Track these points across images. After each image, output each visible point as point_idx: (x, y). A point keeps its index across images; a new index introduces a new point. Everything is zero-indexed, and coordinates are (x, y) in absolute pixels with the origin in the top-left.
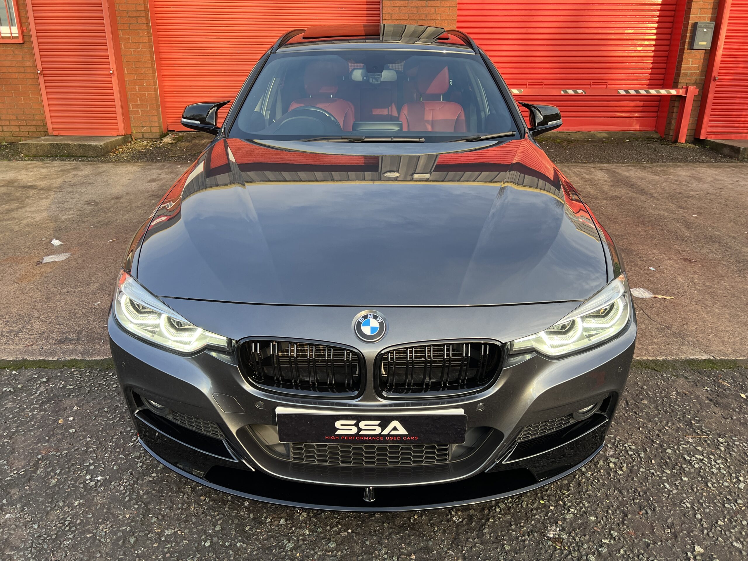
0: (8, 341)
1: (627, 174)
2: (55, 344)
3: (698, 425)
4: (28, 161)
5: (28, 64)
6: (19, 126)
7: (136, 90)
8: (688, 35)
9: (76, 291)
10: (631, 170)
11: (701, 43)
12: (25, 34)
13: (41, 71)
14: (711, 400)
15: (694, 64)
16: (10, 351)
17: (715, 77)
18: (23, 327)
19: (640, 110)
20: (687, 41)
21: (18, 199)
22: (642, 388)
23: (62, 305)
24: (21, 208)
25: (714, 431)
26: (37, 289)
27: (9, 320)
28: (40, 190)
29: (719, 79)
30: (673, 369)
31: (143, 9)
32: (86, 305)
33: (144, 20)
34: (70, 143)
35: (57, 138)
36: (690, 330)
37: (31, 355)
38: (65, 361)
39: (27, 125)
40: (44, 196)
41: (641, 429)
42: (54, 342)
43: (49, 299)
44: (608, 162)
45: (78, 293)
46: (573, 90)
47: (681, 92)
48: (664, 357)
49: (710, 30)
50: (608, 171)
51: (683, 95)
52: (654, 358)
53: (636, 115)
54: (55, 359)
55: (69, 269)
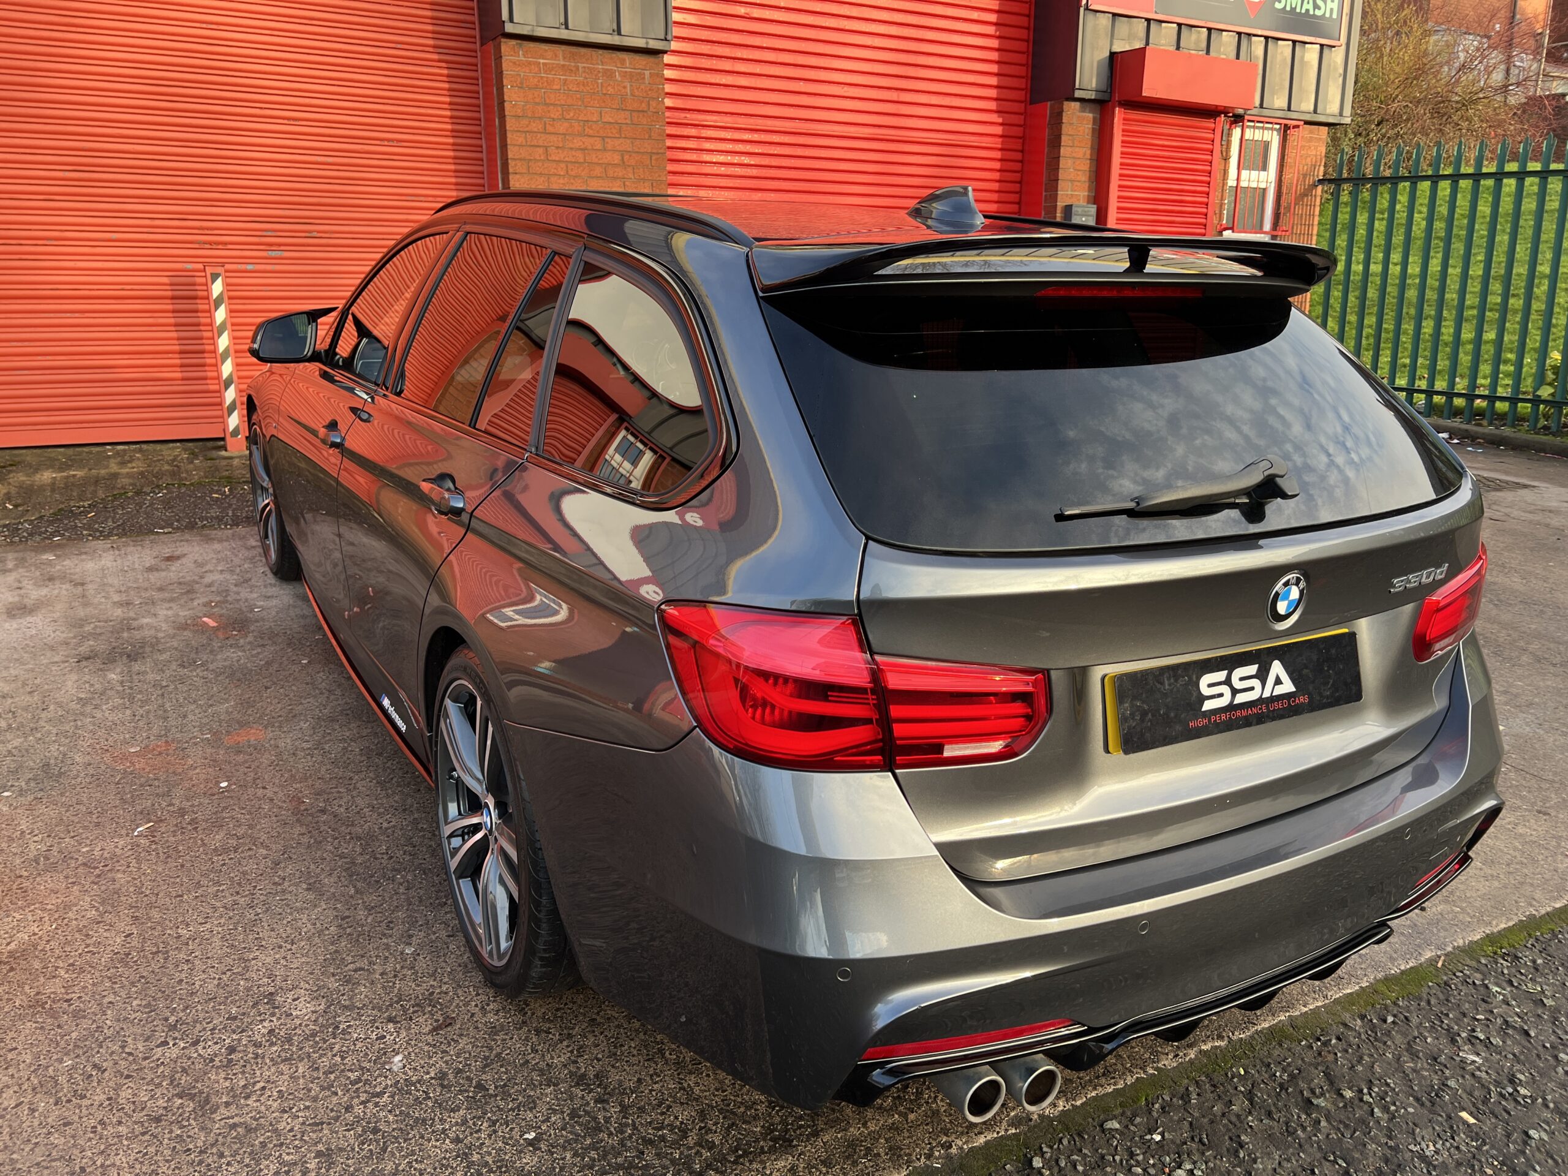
49: (1090, 218)
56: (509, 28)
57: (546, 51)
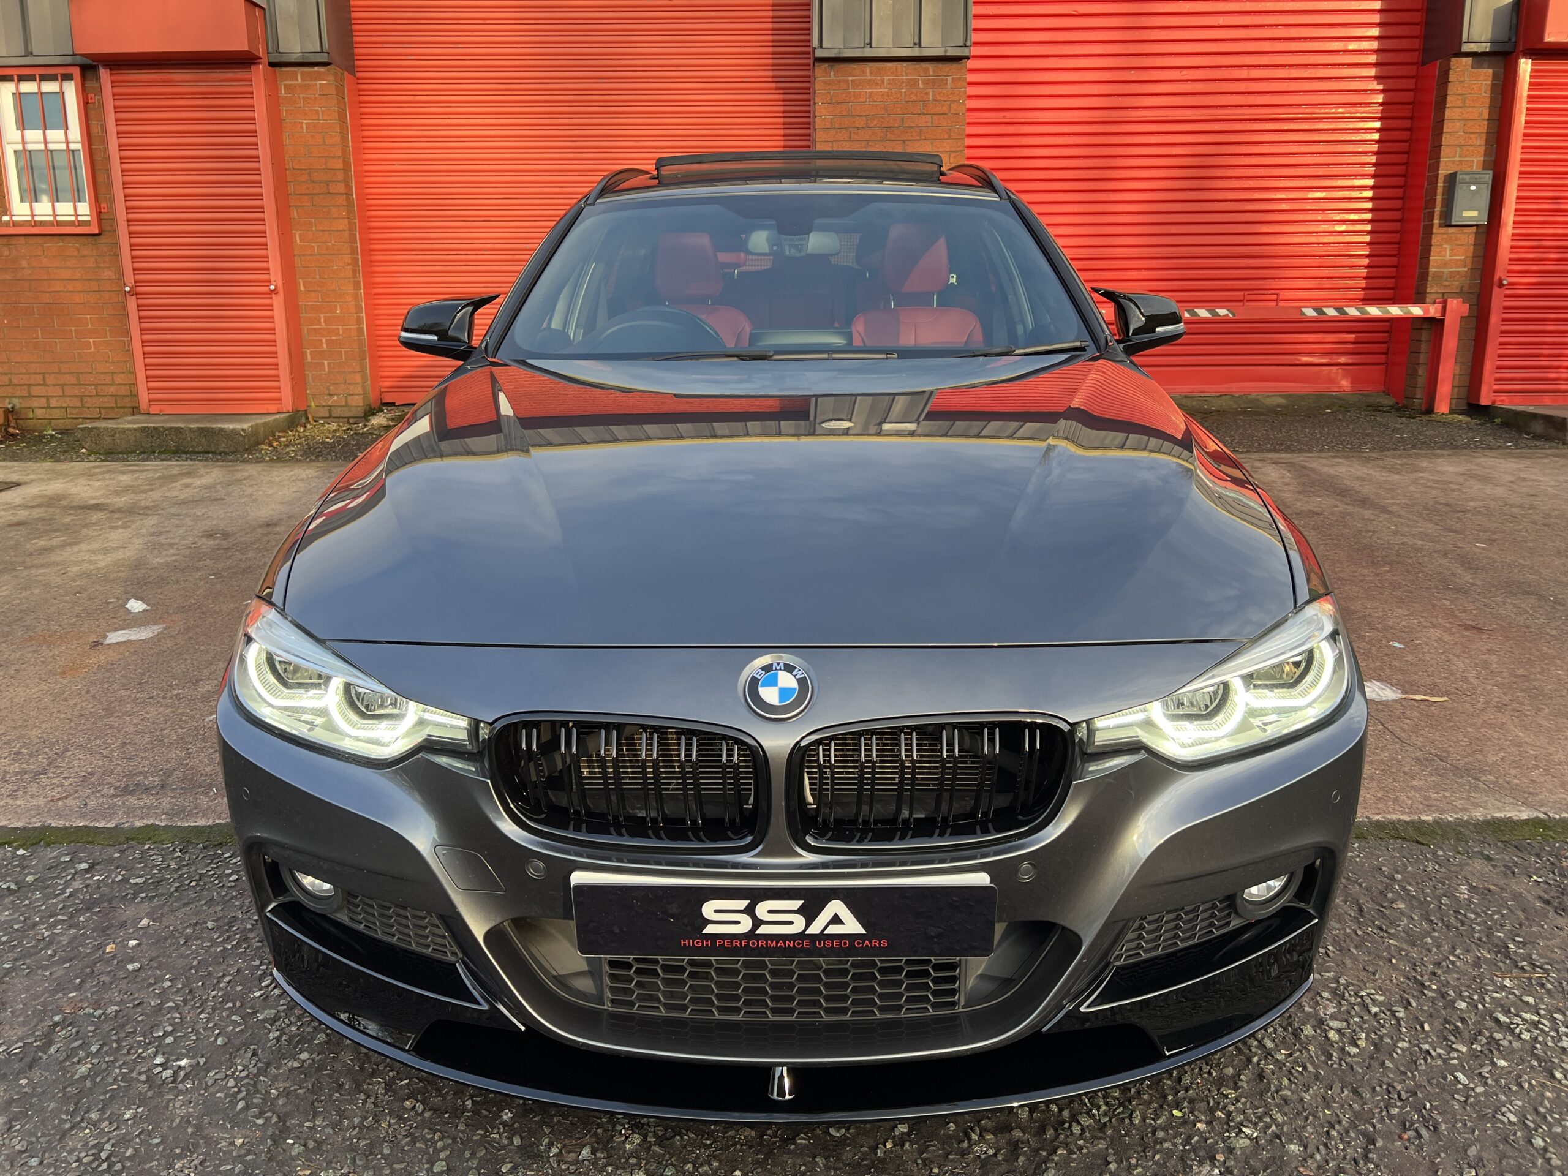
0: (16, 791)
1: (1331, 471)
2: (114, 796)
3: (1521, 951)
4: (95, 461)
5: (107, 274)
6: (82, 397)
7: (320, 324)
8: (1439, 198)
9: (169, 695)
10: (1339, 464)
11: (1466, 214)
12: (103, 216)
13: (131, 288)
14: (1547, 902)
15: (1455, 255)
16: (18, 810)
17: (1501, 280)
18: (50, 763)
19: (1351, 351)
20: (1438, 209)
21: (66, 529)
22: (1393, 879)
23: (135, 721)
24: (71, 544)
25: (1559, 963)
26: (88, 692)
27: (23, 750)
28: (113, 512)
29: (1510, 284)
30: (1458, 840)
31: (340, 166)
32: (186, 722)
33: (341, 188)
34: (182, 426)
35: (155, 418)
36: (1490, 761)
37: (59, 815)
38: (132, 829)
39: (97, 395)
40: (120, 523)
41: (1394, 961)
42: (112, 791)
43: (109, 712)
44: (1289, 450)
45: (171, 698)
46: (1208, 310)
47: (1433, 311)
48: (1436, 815)
49: (1484, 186)
50: (1291, 465)
51: (1438, 316)
52: (1415, 817)
53: (1342, 359)
54: (110, 825)
55: (158, 654)
56: (819, 53)
57: (855, 69)
